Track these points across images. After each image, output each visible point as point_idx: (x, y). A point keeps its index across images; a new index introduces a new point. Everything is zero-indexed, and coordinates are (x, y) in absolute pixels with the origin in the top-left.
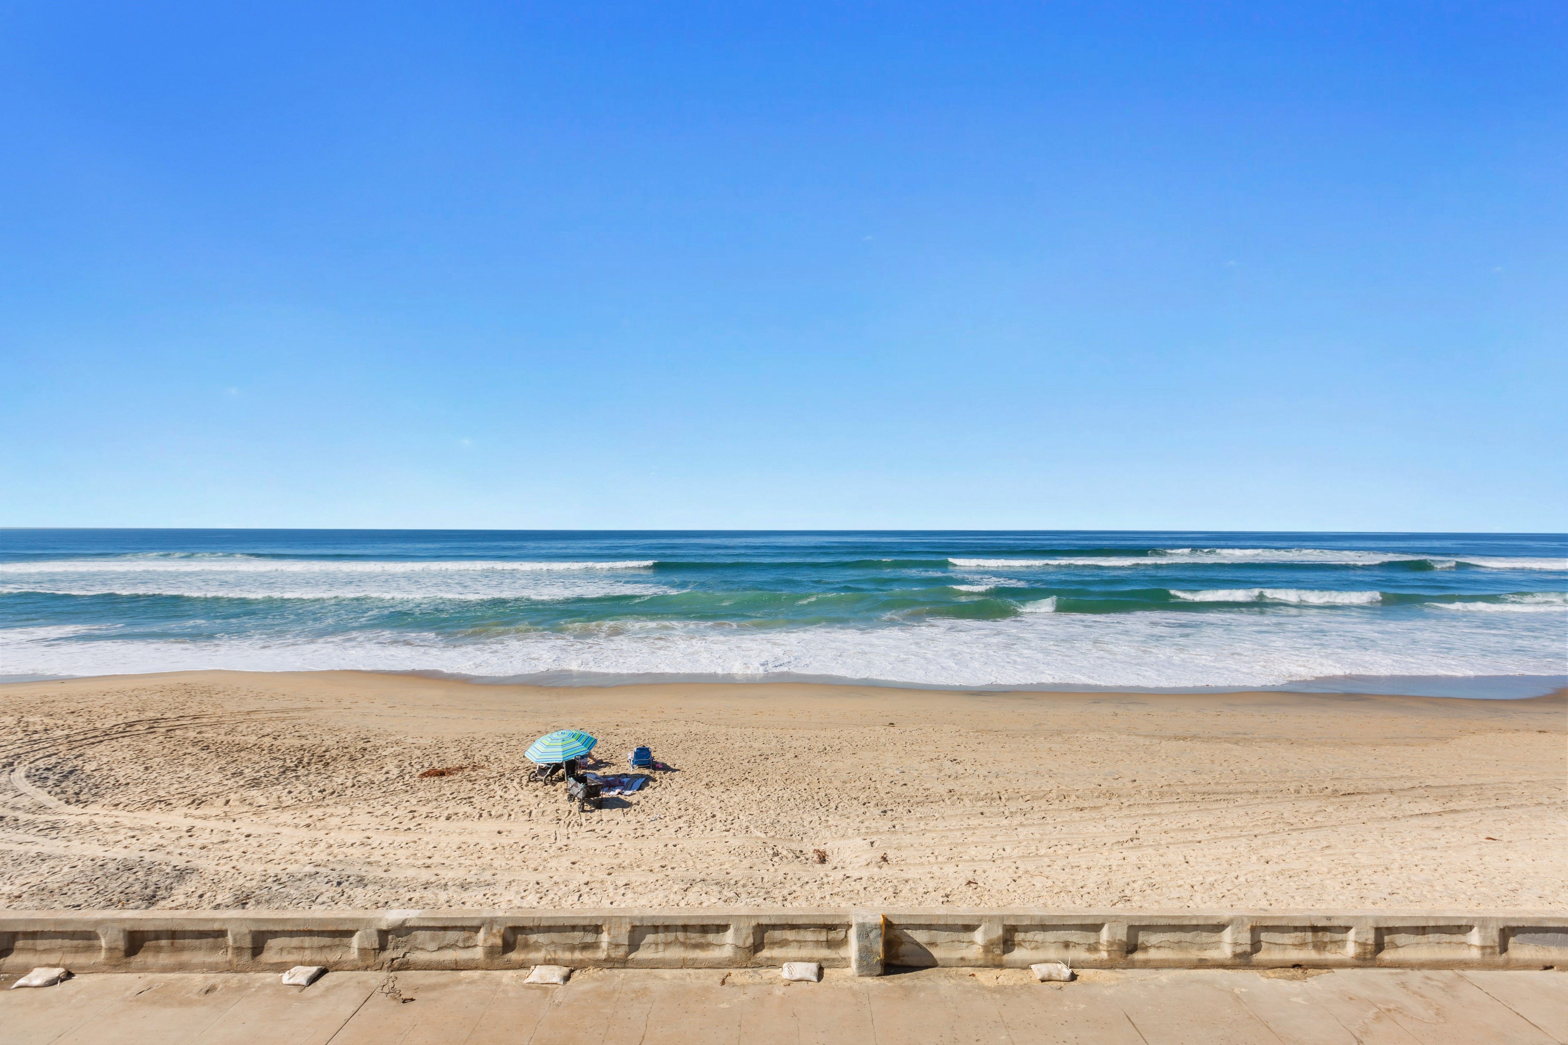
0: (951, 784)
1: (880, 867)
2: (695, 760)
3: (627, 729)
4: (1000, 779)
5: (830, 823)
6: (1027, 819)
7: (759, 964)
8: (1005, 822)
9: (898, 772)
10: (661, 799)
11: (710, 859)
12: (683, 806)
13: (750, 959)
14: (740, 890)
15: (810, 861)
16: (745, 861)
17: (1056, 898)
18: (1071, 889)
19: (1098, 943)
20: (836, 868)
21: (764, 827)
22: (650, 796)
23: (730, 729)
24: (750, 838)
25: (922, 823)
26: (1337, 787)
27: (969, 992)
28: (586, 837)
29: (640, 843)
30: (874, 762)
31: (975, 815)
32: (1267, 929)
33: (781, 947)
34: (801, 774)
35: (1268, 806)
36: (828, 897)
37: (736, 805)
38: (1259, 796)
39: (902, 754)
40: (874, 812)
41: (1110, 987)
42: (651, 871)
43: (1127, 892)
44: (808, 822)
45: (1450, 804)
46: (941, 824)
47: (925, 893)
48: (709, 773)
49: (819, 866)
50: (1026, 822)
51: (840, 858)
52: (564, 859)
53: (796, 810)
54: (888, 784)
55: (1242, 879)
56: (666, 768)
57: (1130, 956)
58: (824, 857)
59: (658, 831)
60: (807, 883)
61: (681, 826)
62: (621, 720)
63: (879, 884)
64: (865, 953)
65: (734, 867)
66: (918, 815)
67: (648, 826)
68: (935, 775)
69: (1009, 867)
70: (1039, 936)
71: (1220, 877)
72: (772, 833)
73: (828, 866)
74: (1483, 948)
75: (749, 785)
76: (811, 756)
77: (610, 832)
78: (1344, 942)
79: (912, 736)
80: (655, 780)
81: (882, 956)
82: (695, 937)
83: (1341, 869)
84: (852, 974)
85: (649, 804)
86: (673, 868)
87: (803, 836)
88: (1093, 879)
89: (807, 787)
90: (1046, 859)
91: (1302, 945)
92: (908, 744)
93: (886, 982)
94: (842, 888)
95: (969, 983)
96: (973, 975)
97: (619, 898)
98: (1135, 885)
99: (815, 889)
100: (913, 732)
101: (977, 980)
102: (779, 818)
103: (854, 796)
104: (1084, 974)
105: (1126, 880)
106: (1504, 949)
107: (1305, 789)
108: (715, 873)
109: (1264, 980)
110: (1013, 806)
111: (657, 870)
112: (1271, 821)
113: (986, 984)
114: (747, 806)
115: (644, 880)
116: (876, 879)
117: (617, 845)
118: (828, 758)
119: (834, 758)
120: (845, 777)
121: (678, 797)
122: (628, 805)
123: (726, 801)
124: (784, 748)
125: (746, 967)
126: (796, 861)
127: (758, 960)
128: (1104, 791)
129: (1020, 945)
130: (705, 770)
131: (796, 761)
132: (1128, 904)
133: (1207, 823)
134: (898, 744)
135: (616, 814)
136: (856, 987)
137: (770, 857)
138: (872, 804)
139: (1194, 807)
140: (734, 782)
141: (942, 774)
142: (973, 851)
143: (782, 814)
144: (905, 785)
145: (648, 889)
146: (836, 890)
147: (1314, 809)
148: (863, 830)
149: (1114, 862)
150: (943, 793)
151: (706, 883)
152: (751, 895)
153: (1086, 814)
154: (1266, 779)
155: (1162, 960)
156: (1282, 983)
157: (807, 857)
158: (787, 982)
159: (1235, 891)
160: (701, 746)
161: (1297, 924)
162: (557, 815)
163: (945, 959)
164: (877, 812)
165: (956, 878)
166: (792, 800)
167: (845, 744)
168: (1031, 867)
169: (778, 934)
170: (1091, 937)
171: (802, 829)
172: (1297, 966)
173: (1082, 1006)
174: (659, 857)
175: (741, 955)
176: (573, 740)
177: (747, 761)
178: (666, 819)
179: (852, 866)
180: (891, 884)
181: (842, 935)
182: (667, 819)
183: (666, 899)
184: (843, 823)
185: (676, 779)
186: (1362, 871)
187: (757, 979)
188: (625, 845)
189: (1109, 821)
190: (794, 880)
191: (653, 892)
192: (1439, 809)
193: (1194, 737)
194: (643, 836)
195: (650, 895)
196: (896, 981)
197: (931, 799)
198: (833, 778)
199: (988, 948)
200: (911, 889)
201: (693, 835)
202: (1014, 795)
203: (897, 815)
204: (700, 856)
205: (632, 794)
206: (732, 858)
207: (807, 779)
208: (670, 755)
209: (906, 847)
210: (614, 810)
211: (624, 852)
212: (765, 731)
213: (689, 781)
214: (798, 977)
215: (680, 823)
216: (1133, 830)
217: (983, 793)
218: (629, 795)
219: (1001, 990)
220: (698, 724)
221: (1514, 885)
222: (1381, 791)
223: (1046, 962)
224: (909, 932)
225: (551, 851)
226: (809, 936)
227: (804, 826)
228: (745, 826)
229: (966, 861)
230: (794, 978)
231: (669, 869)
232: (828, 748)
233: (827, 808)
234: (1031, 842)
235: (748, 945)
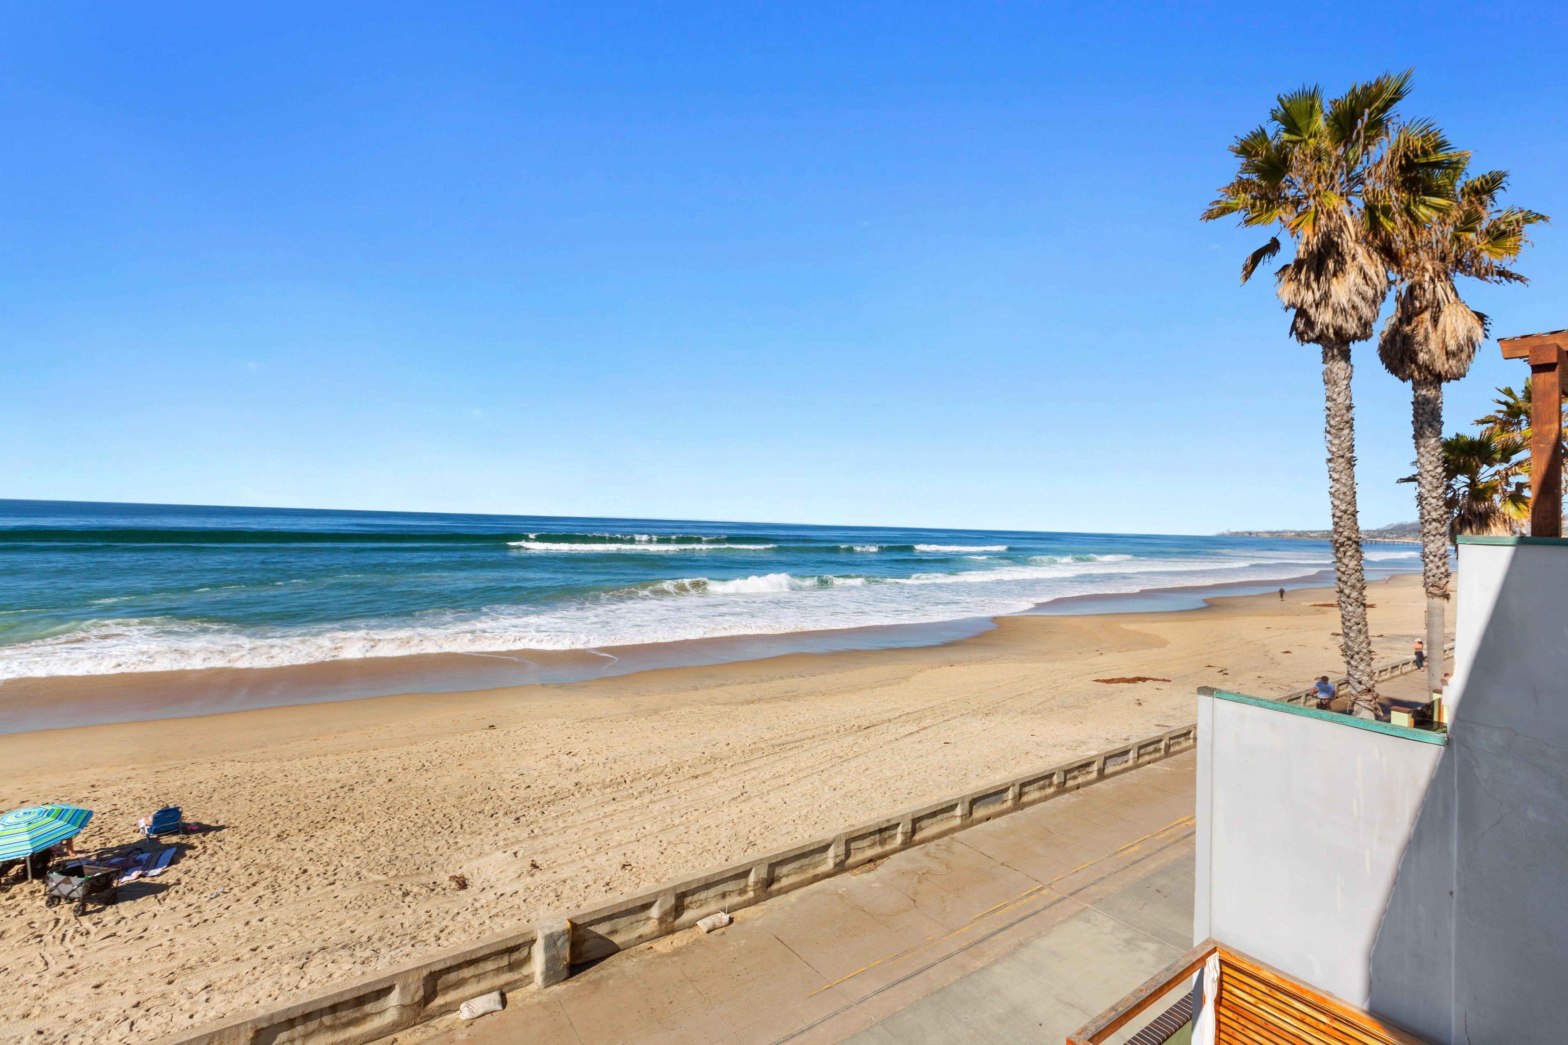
0: (574, 777)
1: (532, 875)
2: (247, 809)
3: (114, 789)
4: (619, 763)
5: (459, 845)
6: (655, 796)
7: (430, 1015)
8: (637, 803)
9: (516, 776)
10: (213, 869)
11: (320, 923)
12: (253, 870)
13: (419, 1015)
14: (377, 945)
15: (448, 890)
16: (371, 912)
17: (700, 859)
18: (709, 848)
19: (746, 886)
20: (484, 889)
21: (380, 868)
22: (195, 869)
23: (286, 763)
24: (366, 884)
25: (560, 821)
26: (860, 724)
27: (652, 964)
28: (106, 947)
29: (203, 932)
30: (487, 770)
31: (608, 802)
32: (855, 839)
33: (457, 988)
34: (405, 799)
35: (823, 746)
36: (488, 921)
37: (332, 852)
38: (816, 740)
39: (514, 756)
40: (506, 822)
41: (759, 918)
42: (238, 959)
43: (752, 838)
44: (433, 850)
45: (922, 724)
46: (579, 819)
47: (586, 887)
48: (276, 822)
49: (462, 893)
50: (655, 799)
51: (482, 878)
52: (76, 987)
53: (413, 840)
54: (510, 790)
55: (823, 807)
56: (205, 829)
57: (769, 889)
58: (464, 882)
59: (227, 908)
60: (458, 913)
61: (260, 894)
62: (96, 777)
63: (537, 892)
64: (551, 962)
65: (358, 922)
66: (554, 815)
67: (206, 908)
68: (556, 771)
69: (654, 843)
70: (703, 895)
71: (810, 808)
72: (394, 872)
73: (472, 890)
74: (962, 816)
75: (341, 825)
76: (409, 777)
77: (146, 930)
78: (895, 834)
79: (517, 735)
80: (192, 847)
81: (568, 960)
82: (346, 1015)
83: (878, 784)
84: (537, 988)
85: (199, 879)
86: (270, 947)
87: (433, 866)
88: (724, 835)
89: (417, 812)
90: (682, 828)
91: (872, 846)
92: (517, 745)
93: (573, 984)
94: (499, 908)
95: (649, 957)
96: (651, 948)
97: (201, 1007)
98: (755, 831)
99: (470, 916)
100: (518, 732)
101: (655, 951)
102: (397, 853)
103: (477, 810)
104: (737, 914)
105: (748, 829)
106: (971, 814)
107: (842, 729)
108: (334, 935)
109: (854, 878)
110: (639, 786)
111: (248, 956)
112: (828, 757)
113: (664, 951)
114: (348, 850)
115: (234, 973)
116: (532, 888)
117: (166, 943)
118: (430, 775)
119: (438, 773)
120: (459, 791)
121: (242, 860)
122: (165, 887)
123: (316, 850)
124: (371, 772)
125: (415, 1024)
126: (432, 894)
127: (430, 1012)
128: (709, 758)
129: (688, 907)
130: (269, 819)
131: (391, 785)
132: (755, 847)
133: (789, 769)
134: (506, 747)
135: (148, 903)
136: (544, 998)
137: (400, 898)
138: (501, 813)
139: (776, 757)
140: (318, 825)
141: (563, 769)
142: (617, 837)
143: (398, 849)
144: (529, 787)
145: (245, 982)
146: (493, 912)
147: (851, 743)
148: (501, 843)
149: (735, 816)
150: (570, 787)
151: (329, 950)
152: (393, 947)
153: (701, 780)
154: (816, 726)
155: (791, 885)
156: (865, 876)
157: (444, 887)
158: (468, 1023)
159: (822, 817)
160: (248, 790)
161: (871, 830)
162: (33, 930)
163: (625, 942)
164: (510, 820)
165: (610, 866)
166: (405, 830)
167: (445, 756)
168: (672, 838)
169: (453, 977)
170: (742, 883)
171: (429, 858)
172: (871, 860)
173: (743, 942)
174: (243, 940)
175: (410, 1013)
176: (50, 819)
177: (326, 797)
178: (233, 892)
179: (501, 882)
180: (550, 889)
181: (525, 952)
182: (236, 890)
183: (277, 986)
184: (476, 840)
185: (228, 839)
186: (890, 782)
187: (432, 1032)
188: (180, 939)
189: (721, 783)
190: (442, 915)
191: (254, 983)
192: (916, 729)
193: (760, 700)
194: (206, 921)
195: (251, 989)
196: (582, 979)
197: (559, 797)
198: (446, 796)
199: (661, 920)
200: (571, 888)
201: (283, 901)
202: (637, 776)
203: (531, 820)
204: (305, 923)
205: (162, 873)
206: (352, 913)
207: (414, 803)
208: (204, 811)
209: (553, 848)
210: (139, 900)
211: (183, 949)
212: (337, 757)
213: (249, 838)
214: (481, 1012)
215: (259, 890)
216: (741, 786)
217: (608, 780)
218: (158, 876)
219: (677, 952)
220: (232, 763)
221: (964, 772)
222: (884, 722)
223: (708, 915)
224: (592, 928)
225: (45, 982)
226: (490, 966)
227: (430, 855)
228: (354, 873)
229: (614, 847)
230: (476, 1016)
231: (265, 949)
232: (427, 764)
233: (451, 829)
234: (665, 815)
235: (417, 999)
